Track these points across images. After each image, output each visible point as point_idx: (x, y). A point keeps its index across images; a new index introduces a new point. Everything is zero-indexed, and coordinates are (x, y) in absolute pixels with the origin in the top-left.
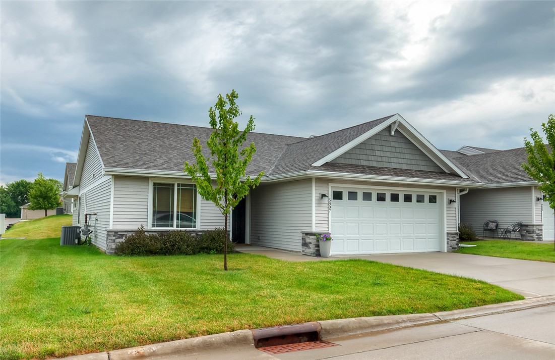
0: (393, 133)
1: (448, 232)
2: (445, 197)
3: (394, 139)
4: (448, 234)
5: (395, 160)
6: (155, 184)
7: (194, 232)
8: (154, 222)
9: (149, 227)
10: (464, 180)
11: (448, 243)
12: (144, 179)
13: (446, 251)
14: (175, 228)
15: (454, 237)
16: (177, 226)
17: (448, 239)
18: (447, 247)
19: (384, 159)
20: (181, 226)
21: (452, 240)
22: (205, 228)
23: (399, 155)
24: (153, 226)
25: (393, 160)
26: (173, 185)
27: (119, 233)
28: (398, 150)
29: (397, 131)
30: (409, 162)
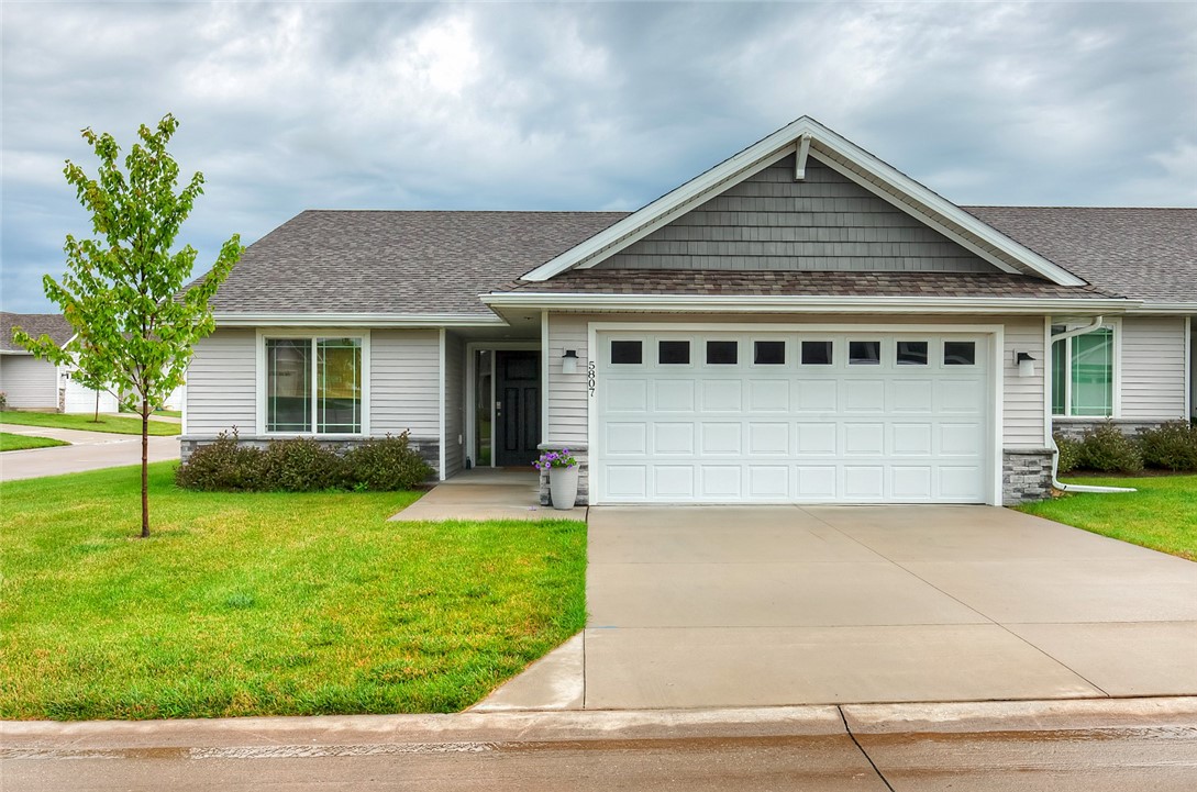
0: (801, 173)
1: (1010, 447)
2: (998, 347)
3: (806, 190)
4: (1008, 454)
5: (810, 249)
6: (271, 343)
7: (354, 441)
8: (270, 419)
9: (261, 431)
10: (1072, 291)
11: (1006, 481)
12: (248, 332)
13: (998, 502)
14: (314, 434)
15: (1034, 463)
16: (320, 430)
17: (1005, 468)
18: (1005, 491)
19: (772, 249)
20: (329, 430)
21: (1023, 473)
22: (380, 434)
23: (823, 234)
24: (270, 429)
25: (800, 249)
26: (309, 342)
27: (198, 444)
28: (820, 219)
29: (812, 163)
30: (860, 250)
